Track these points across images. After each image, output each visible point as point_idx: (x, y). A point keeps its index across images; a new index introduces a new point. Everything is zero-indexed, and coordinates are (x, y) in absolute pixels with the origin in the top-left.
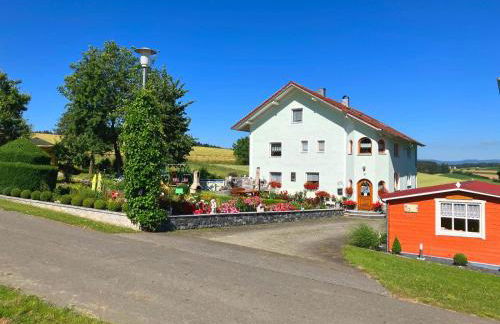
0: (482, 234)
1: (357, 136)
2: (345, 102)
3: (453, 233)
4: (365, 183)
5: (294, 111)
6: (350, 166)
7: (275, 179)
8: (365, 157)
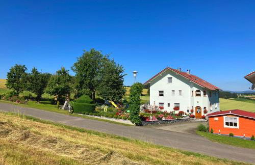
0: (238, 127)
1: (195, 89)
2: (188, 73)
3: (229, 127)
4: (198, 108)
5: (169, 78)
6: (192, 101)
7: (161, 105)
8: (198, 98)
